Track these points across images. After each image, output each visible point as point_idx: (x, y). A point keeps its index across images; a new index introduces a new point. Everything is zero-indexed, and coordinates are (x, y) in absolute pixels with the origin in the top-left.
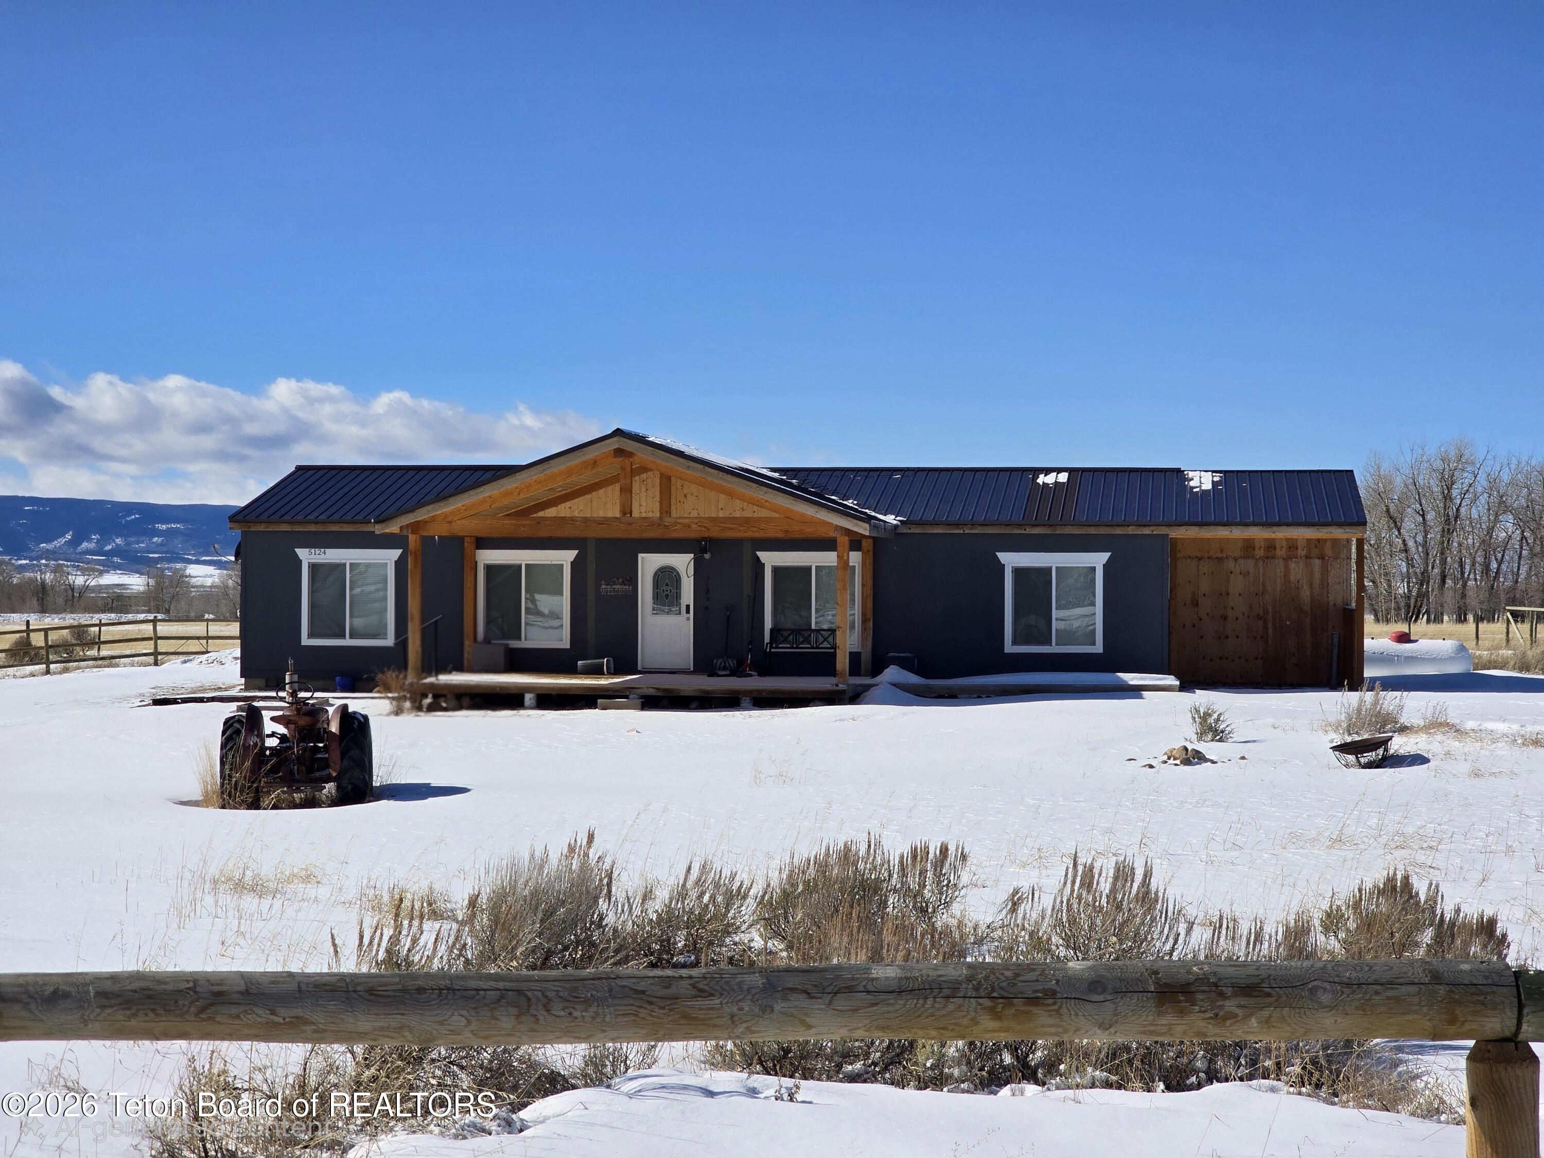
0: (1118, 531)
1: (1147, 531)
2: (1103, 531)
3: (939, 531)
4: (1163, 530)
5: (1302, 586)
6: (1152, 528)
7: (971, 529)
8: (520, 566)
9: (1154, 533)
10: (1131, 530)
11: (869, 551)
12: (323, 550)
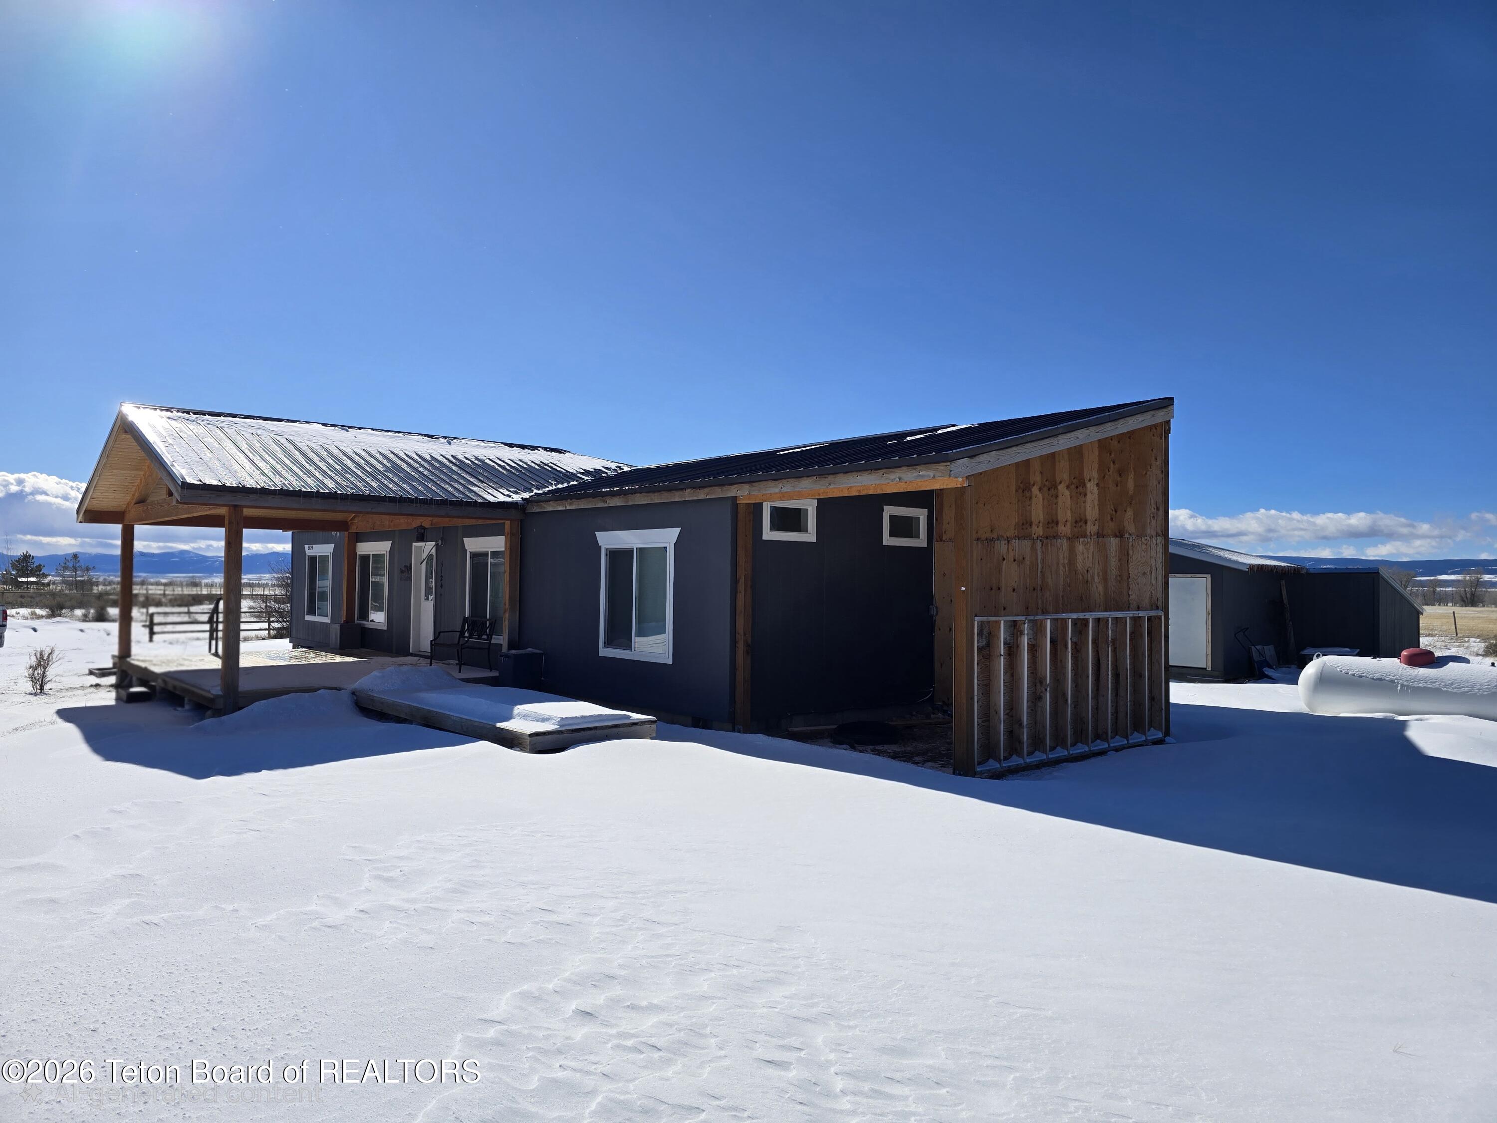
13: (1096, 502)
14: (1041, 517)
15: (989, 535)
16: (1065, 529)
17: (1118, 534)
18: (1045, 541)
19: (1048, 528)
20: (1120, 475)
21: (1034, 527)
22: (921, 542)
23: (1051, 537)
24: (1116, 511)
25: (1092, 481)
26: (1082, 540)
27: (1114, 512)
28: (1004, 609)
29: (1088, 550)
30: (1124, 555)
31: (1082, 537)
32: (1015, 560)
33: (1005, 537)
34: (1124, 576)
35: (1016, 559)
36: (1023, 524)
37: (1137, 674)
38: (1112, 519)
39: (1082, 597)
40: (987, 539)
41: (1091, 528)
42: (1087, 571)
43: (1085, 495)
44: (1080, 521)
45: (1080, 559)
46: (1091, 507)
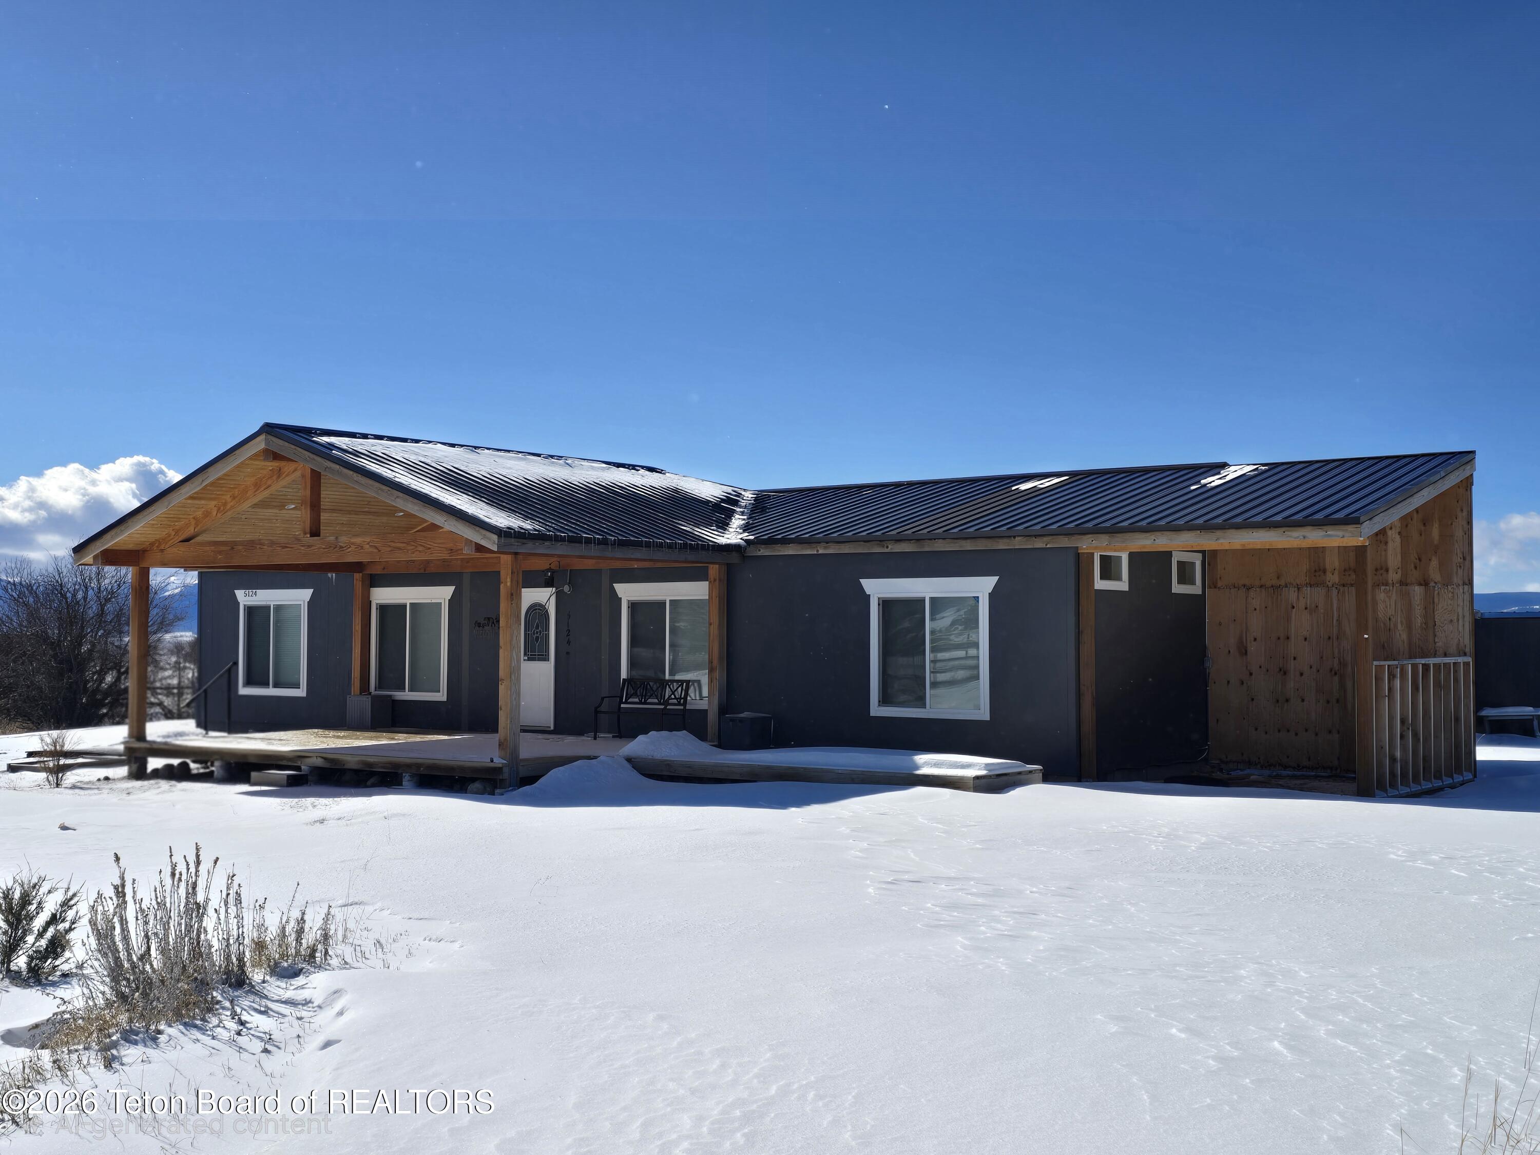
0: (1002, 545)
1: (1039, 544)
2: (981, 545)
3: (791, 552)
4: (1064, 542)
5: (1396, 626)
6: (1045, 539)
7: (825, 548)
8: (405, 606)
9: (1048, 546)
10: (1018, 543)
11: (715, 580)
12: (254, 591)
13: (1399, 550)
14: (1337, 564)
15: (1275, 582)
17: (1422, 582)
18: (1342, 589)
19: (1344, 575)
20: (1424, 524)
21: (1329, 575)
24: (1420, 560)
25: (1393, 529)
26: (1383, 588)
27: (1418, 561)
28: (1295, 659)
29: (1389, 598)
31: (1383, 585)
32: (1306, 608)
33: (1295, 584)
34: (1430, 623)
35: (1308, 606)
36: (1315, 571)
38: (1416, 568)
39: (1383, 646)
40: (1272, 586)
41: (1393, 576)
42: (1390, 619)
43: (1386, 543)
44: (1383, 569)
45: (1381, 606)
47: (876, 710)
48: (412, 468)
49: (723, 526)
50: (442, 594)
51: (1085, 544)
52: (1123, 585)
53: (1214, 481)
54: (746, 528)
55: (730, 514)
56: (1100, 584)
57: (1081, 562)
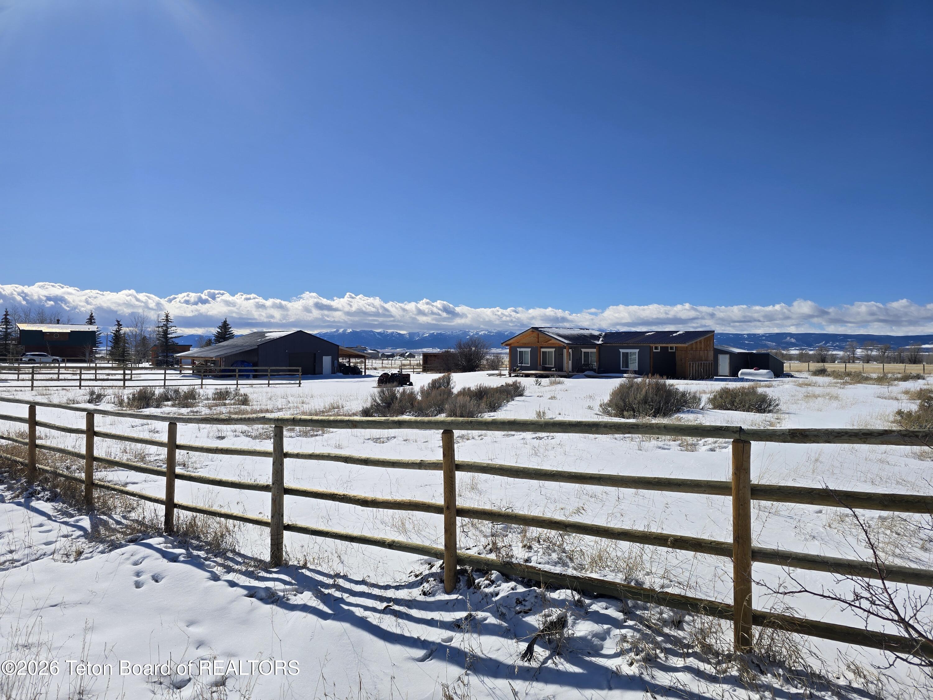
16: (698, 349)
22: (674, 351)
23: (696, 350)
30: (707, 354)
37: (709, 370)
44: (701, 348)
46: (703, 347)
47: (621, 369)
48: (553, 333)
49: (598, 340)
50: (553, 350)
51: (651, 345)
52: (659, 351)
53: (674, 335)
54: (602, 341)
55: (600, 338)
56: (654, 351)
57: (651, 348)
